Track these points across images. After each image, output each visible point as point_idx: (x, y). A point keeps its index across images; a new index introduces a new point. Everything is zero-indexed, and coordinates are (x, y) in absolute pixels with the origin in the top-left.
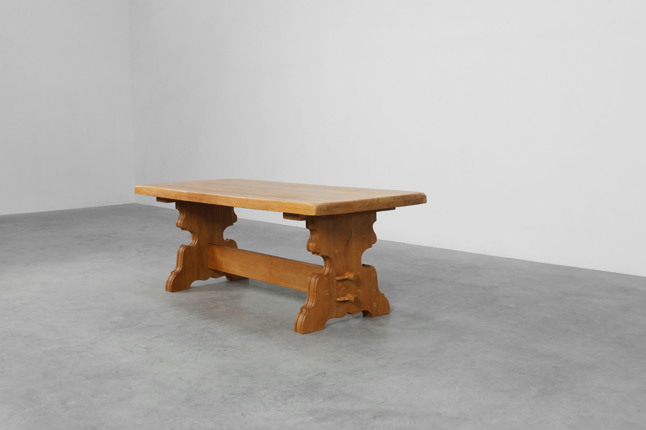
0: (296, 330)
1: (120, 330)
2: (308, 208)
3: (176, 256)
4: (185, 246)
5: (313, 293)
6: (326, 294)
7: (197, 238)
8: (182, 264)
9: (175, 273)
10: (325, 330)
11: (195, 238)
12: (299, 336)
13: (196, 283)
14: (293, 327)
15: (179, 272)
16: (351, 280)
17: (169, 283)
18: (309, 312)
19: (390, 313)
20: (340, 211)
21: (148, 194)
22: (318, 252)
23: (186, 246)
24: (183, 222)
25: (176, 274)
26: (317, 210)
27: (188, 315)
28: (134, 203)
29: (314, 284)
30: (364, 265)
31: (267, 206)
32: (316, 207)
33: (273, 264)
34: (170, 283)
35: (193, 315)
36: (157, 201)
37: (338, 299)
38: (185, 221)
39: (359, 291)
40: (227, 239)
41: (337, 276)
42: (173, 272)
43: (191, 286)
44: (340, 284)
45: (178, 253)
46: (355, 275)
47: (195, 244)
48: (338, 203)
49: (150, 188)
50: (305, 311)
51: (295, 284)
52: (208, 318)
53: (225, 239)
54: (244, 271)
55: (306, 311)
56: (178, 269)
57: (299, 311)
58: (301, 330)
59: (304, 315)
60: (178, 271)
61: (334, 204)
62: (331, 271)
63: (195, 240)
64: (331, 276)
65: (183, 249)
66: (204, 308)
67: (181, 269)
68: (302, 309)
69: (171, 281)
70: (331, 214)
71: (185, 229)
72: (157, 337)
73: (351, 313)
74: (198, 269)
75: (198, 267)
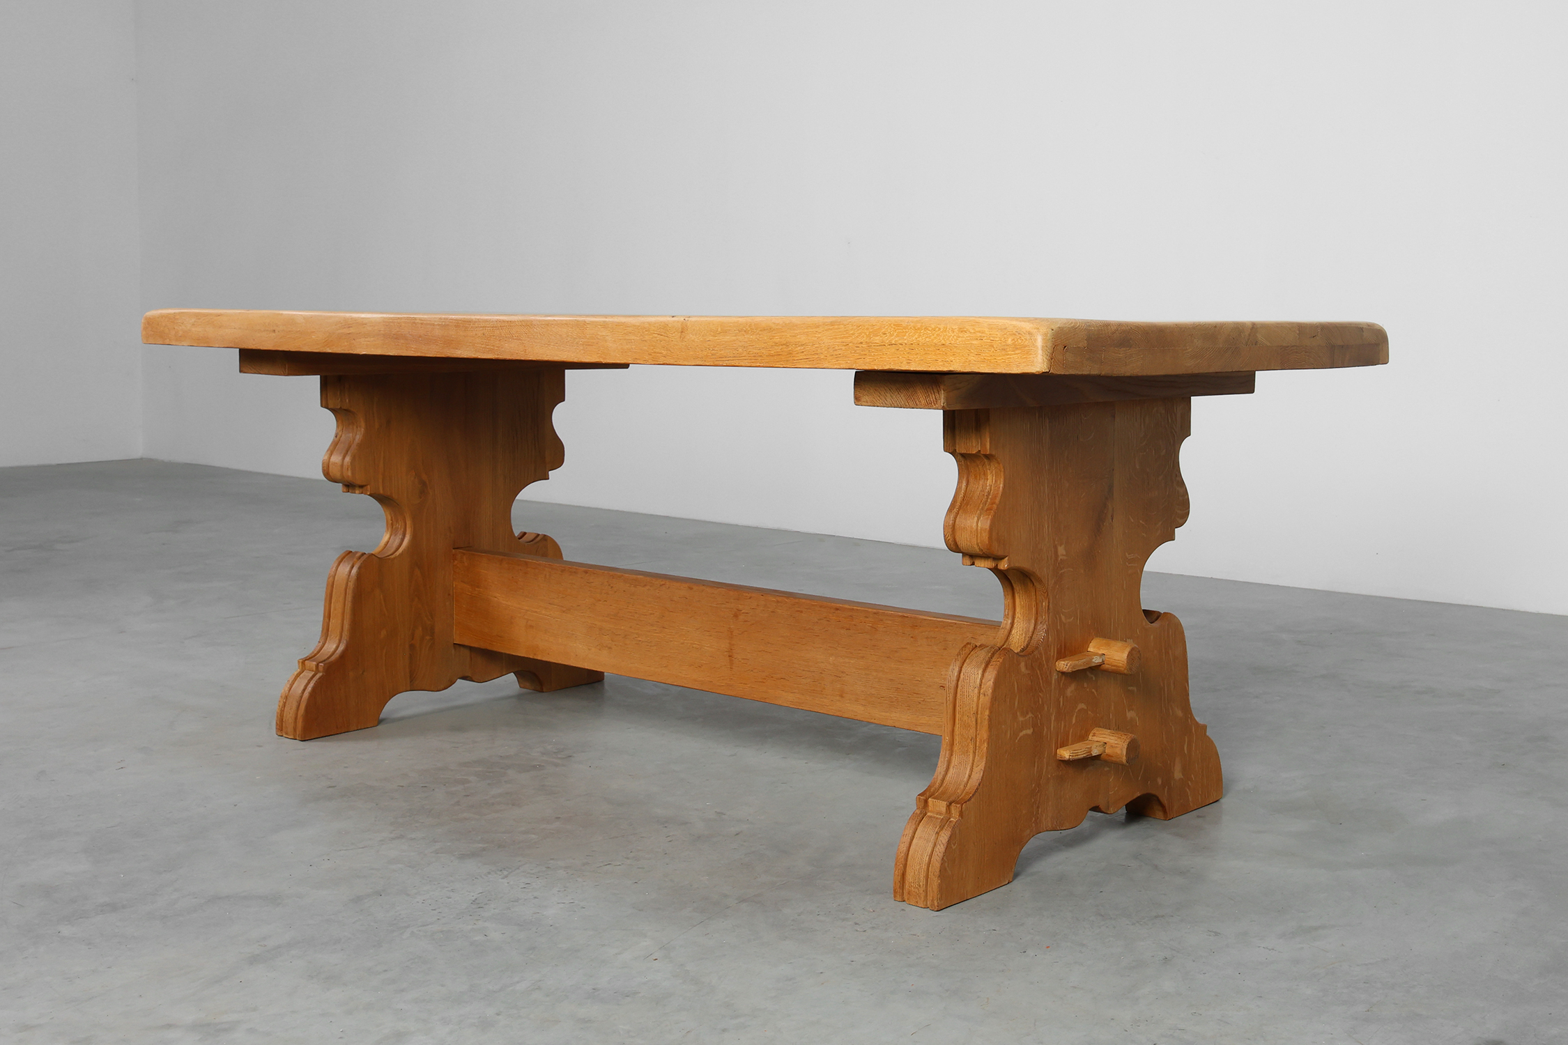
0: (901, 891)
1: (66, 930)
2: (1010, 341)
3: (321, 592)
4: (358, 555)
5: (972, 732)
6: (1021, 734)
7: (409, 523)
8: (346, 627)
9: (317, 666)
10: (1017, 885)
11: (399, 525)
12: (922, 920)
13: (404, 703)
14: (890, 880)
15: (333, 658)
16: (1112, 674)
17: (293, 704)
18: (961, 814)
19: (1222, 801)
20: (1134, 365)
21: (205, 342)
22: (1000, 553)
23: (365, 557)
24: (353, 459)
25: (321, 669)
26: (1055, 347)
27: (393, 839)
28: (141, 459)
29: (976, 691)
30: (1147, 613)
31: (787, 345)
32: (1049, 336)
33: (741, 617)
34: (294, 707)
35: (412, 839)
36: (241, 371)
37: (1065, 754)
38: (364, 452)
39: (1130, 714)
40: (525, 533)
41: (1061, 655)
42: (309, 658)
43: (382, 716)
44: (1071, 690)
45: (331, 586)
46: (1133, 649)
47: (400, 550)
48: (1127, 324)
49: (211, 314)
50: (944, 810)
51: (842, 696)
52: (484, 849)
53: (517, 533)
54: (610, 648)
55: (949, 806)
56: (330, 647)
57: (912, 807)
58: (926, 891)
59: (942, 828)
60: (328, 658)
61: (1113, 328)
62: (1041, 634)
63: (401, 532)
64: (1041, 654)
65: (352, 567)
66: (458, 803)
67: (342, 648)
68: (926, 801)
69: (301, 697)
70: (1103, 373)
71: (361, 487)
72: (254, 960)
73: (1102, 807)
74: (412, 647)
75: (412, 639)
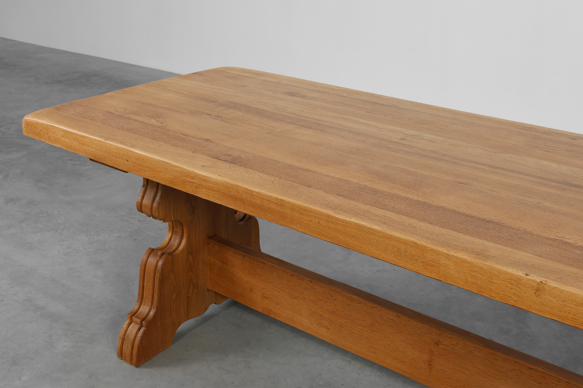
9: (142, 322)
17: (128, 345)
25: (144, 324)
43: (174, 339)
65: (157, 262)
69: (134, 341)
74: (188, 298)
75: (188, 294)
